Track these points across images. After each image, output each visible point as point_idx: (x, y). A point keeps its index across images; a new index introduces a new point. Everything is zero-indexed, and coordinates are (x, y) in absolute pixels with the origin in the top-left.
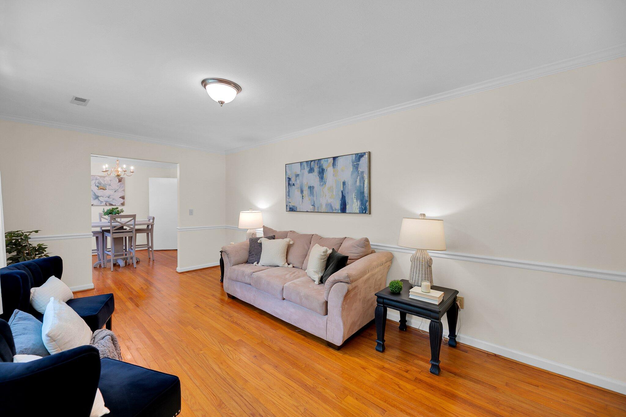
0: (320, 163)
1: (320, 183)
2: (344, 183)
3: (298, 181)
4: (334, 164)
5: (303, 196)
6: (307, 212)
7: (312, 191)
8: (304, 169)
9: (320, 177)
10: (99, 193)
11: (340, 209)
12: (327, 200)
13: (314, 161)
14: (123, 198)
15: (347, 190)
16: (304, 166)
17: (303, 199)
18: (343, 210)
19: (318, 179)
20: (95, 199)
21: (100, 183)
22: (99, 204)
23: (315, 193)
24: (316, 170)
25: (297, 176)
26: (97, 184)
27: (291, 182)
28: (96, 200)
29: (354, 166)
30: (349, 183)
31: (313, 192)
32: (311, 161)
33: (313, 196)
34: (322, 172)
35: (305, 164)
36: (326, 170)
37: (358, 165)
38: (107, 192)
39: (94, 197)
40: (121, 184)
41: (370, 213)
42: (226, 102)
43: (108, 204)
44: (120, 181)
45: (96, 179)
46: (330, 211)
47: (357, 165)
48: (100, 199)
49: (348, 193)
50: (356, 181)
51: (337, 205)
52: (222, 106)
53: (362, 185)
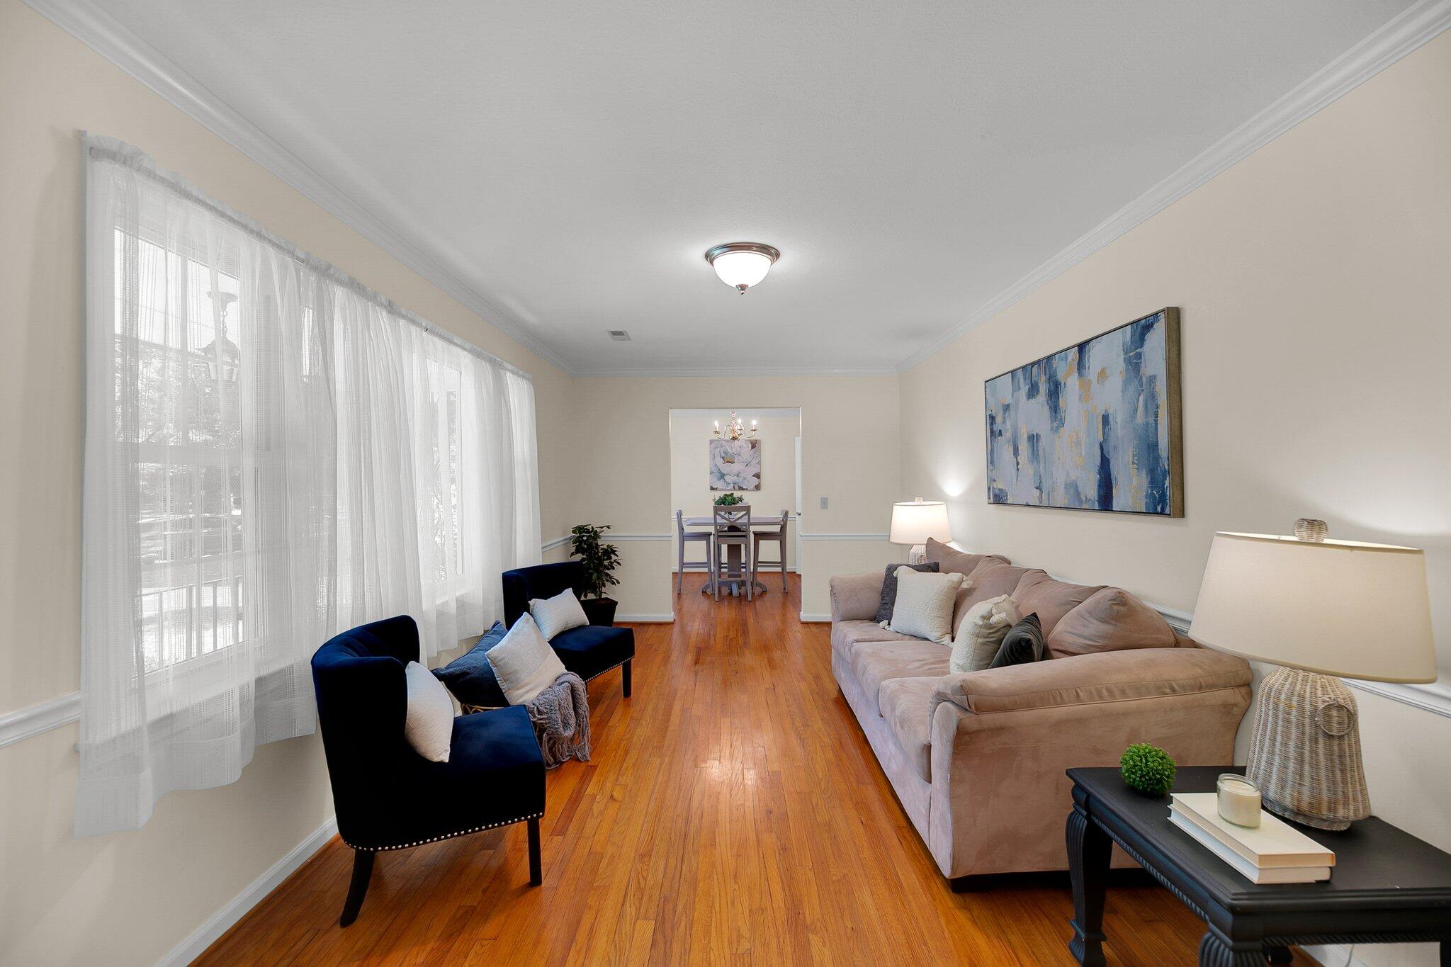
0: (1051, 367)
1: (1052, 423)
2: (1105, 420)
3: (1008, 423)
4: (1081, 365)
5: (1018, 463)
6: (1028, 505)
7: (1035, 448)
8: (1019, 388)
9: (1050, 407)
10: (726, 468)
11: (1096, 499)
12: (1068, 474)
13: (1038, 362)
14: (758, 476)
15: (1112, 441)
16: (1019, 382)
17: (1018, 469)
18: (1105, 503)
19: (1046, 411)
20: (719, 479)
21: (726, 453)
22: (724, 488)
23: (1041, 453)
24: (1043, 388)
25: (1007, 408)
26: (723, 455)
27: (995, 428)
28: (722, 480)
29: (1128, 361)
30: (1118, 419)
31: (1038, 451)
32: (1033, 364)
33: (1038, 462)
34: (1055, 391)
35: (1020, 374)
36: (1062, 385)
37: (1139, 356)
38: (736, 467)
39: (719, 475)
40: (755, 453)
41: (1182, 514)
42: (751, 282)
43: (737, 488)
44: (753, 447)
45: (722, 446)
46: (1076, 505)
47: (1136, 358)
48: (727, 478)
49: (1115, 448)
50: (1135, 411)
51: (1091, 490)
52: (742, 294)
53: (1151, 420)
